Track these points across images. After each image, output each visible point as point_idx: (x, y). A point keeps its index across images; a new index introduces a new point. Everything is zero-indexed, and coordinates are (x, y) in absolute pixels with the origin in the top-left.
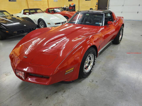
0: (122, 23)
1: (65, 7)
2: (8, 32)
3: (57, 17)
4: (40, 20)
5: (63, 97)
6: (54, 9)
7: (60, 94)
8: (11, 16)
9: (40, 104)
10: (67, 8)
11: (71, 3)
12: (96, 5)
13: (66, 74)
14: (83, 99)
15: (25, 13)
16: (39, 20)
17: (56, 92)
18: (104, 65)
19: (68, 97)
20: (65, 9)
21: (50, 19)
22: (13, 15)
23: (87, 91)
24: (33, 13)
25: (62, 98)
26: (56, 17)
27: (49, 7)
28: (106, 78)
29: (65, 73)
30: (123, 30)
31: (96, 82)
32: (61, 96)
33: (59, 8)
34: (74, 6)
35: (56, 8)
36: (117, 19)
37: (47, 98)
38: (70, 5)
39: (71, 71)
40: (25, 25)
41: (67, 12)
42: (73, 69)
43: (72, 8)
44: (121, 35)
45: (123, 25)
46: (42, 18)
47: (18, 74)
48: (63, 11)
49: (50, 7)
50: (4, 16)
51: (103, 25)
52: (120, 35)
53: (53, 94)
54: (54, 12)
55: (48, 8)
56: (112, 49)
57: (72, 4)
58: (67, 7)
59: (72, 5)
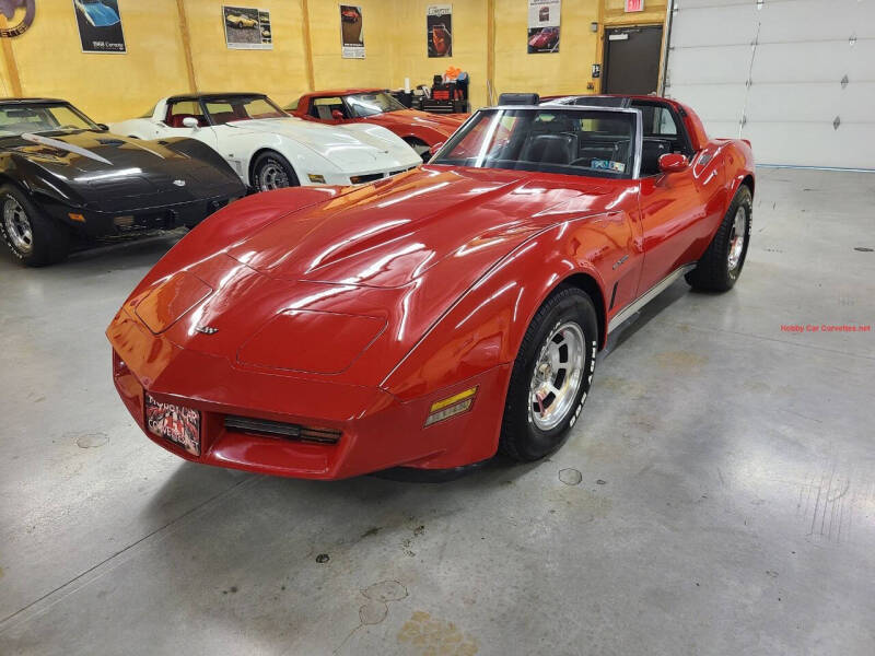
0: (741, 172)
1: (408, 92)
2: (81, 218)
3: (367, 140)
4: (264, 158)
5: (412, 554)
6: (342, 96)
7: (395, 538)
8: (98, 132)
9: (283, 588)
10: (418, 93)
11: (441, 66)
12: (590, 80)
13: (431, 420)
14: (527, 567)
15: (173, 120)
16: (260, 158)
17: (373, 531)
18: (642, 397)
19: (441, 558)
20: (406, 100)
21: (326, 154)
22: (105, 129)
23: (548, 529)
24: (222, 119)
25: (408, 557)
26: (358, 142)
27: (312, 86)
28: (657, 466)
29: (429, 413)
30: (748, 212)
31: (599, 482)
32: (400, 552)
33: (372, 94)
34: (463, 85)
35: (356, 94)
36: (713, 147)
37: (321, 558)
38: (438, 79)
39: (459, 409)
40: (180, 183)
41: (419, 118)
42: (473, 398)
43: (451, 96)
44: (740, 241)
45: (749, 181)
46: (274, 146)
47: (160, 427)
48: (397, 109)
49: (320, 88)
50: (57, 129)
51: (636, 175)
52: (734, 237)
53: (353, 542)
54: (343, 115)
55: (305, 90)
56: (691, 320)
57: (450, 73)
58: (420, 88)
59: (448, 81)
